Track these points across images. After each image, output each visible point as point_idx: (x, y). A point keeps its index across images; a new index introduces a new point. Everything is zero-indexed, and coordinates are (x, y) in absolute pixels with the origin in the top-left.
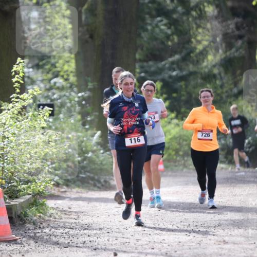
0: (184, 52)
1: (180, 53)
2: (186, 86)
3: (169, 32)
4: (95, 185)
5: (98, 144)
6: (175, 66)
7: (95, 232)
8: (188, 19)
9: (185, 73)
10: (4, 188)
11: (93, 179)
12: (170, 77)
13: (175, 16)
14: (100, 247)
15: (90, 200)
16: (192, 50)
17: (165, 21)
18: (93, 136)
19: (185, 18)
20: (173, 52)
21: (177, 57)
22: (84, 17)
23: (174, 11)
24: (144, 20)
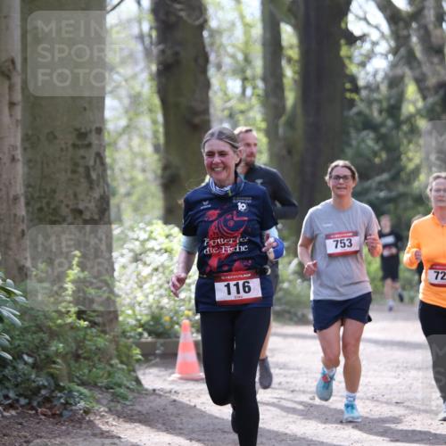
0: (393, 171)
1: (389, 170)
2: (396, 209)
3: (376, 148)
4: (291, 319)
5: (295, 273)
6: (382, 186)
7: (291, 372)
8: (398, 134)
9: (394, 194)
10: (191, 320)
11: (289, 312)
12: (378, 198)
13: (383, 130)
14: (297, 389)
15: (285, 336)
16: (402, 169)
17: (372, 135)
18: (290, 263)
19: (394, 132)
20: (381, 170)
21: (385, 176)
22: (281, 131)
23: (383, 124)
24: (348, 134)
